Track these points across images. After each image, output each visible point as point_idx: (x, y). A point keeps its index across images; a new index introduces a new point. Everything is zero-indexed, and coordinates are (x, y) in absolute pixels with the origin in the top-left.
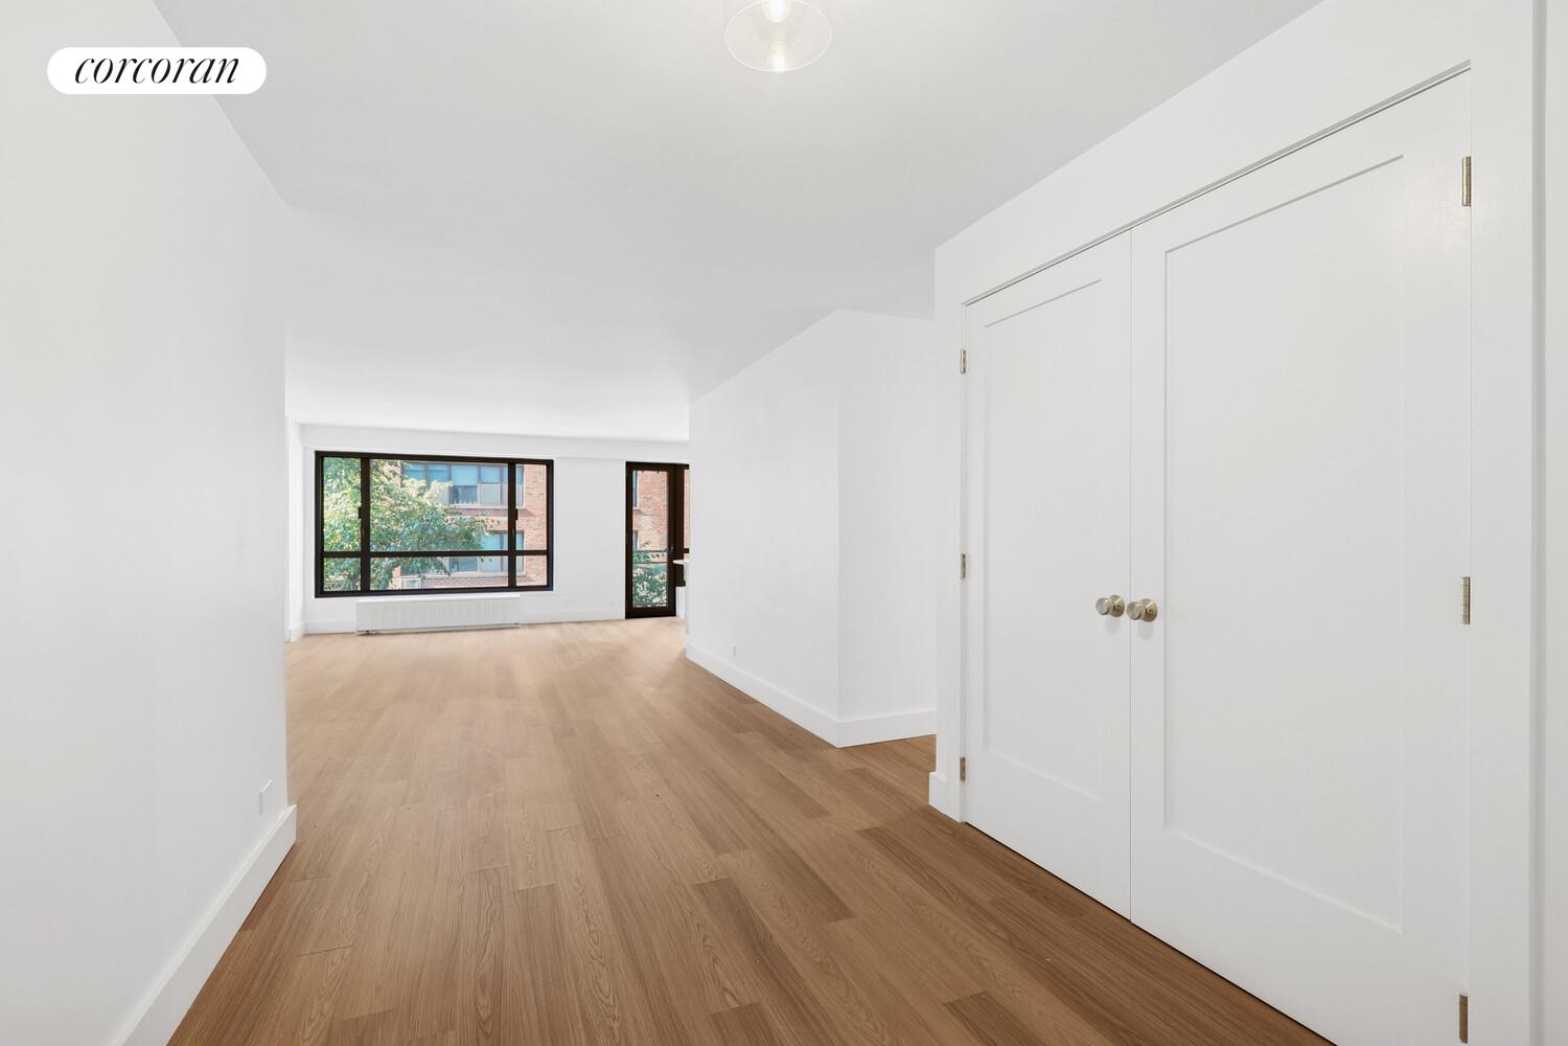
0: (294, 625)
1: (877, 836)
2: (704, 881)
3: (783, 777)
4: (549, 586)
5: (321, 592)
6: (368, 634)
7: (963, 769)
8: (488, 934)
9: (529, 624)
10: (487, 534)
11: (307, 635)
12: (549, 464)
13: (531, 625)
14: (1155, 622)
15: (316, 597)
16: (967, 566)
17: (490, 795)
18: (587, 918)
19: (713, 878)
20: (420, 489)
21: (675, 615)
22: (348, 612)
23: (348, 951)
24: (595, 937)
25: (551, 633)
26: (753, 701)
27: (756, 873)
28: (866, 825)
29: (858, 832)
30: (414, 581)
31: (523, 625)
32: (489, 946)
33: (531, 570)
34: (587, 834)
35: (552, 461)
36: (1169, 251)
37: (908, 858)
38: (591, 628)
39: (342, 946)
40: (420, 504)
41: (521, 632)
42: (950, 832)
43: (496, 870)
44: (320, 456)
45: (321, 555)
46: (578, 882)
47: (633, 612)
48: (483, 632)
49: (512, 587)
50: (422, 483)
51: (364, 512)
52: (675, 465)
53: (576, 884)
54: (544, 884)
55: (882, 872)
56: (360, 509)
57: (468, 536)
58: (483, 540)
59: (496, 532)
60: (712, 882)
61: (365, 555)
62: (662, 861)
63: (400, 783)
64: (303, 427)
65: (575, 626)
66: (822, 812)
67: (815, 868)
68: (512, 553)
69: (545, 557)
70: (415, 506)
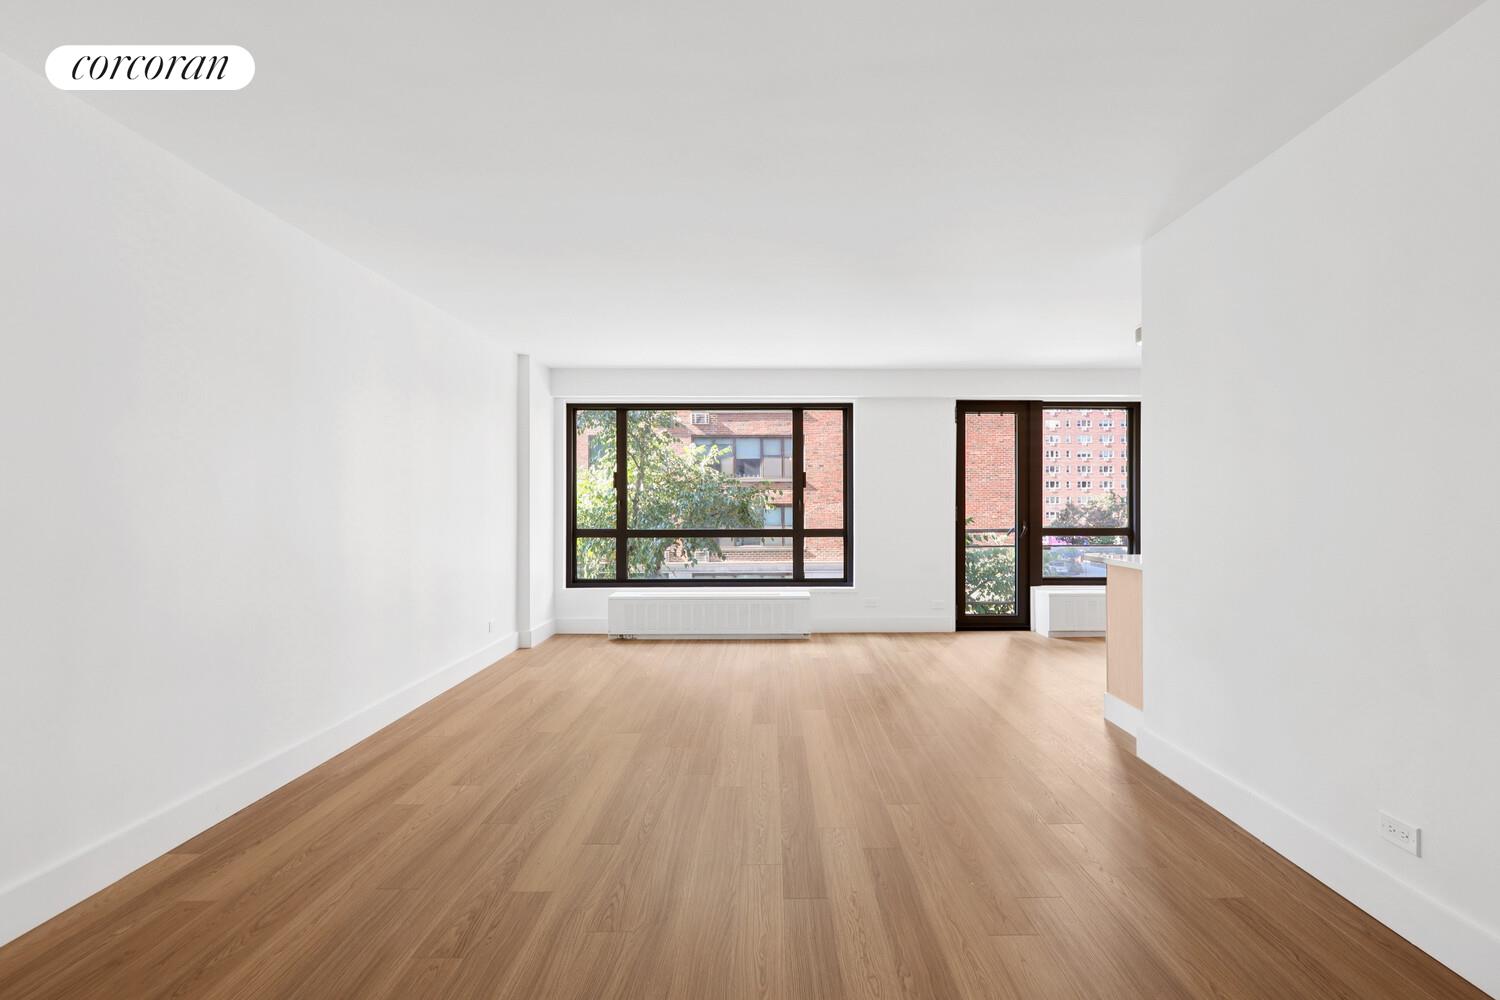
0: (539, 628)
4: (847, 580)
5: (573, 581)
6: (621, 639)
9: (822, 634)
10: (768, 508)
11: (557, 636)
12: (847, 409)
13: (826, 637)
15: (568, 586)
20: (700, 454)
21: (1028, 629)
22: (600, 607)
25: (851, 653)
31: (814, 635)
33: (823, 558)
35: (850, 406)
40: (696, 473)
44: (572, 409)
45: (573, 533)
47: (965, 624)
49: (799, 579)
51: (620, 480)
52: (1028, 403)
56: (615, 476)
57: (744, 510)
58: (766, 515)
59: (777, 505)
61: (622, 535)
64: (552, 372)
65: (885, 642)
68: (798, 533)
69: (842, 538)
70: (691, 475)
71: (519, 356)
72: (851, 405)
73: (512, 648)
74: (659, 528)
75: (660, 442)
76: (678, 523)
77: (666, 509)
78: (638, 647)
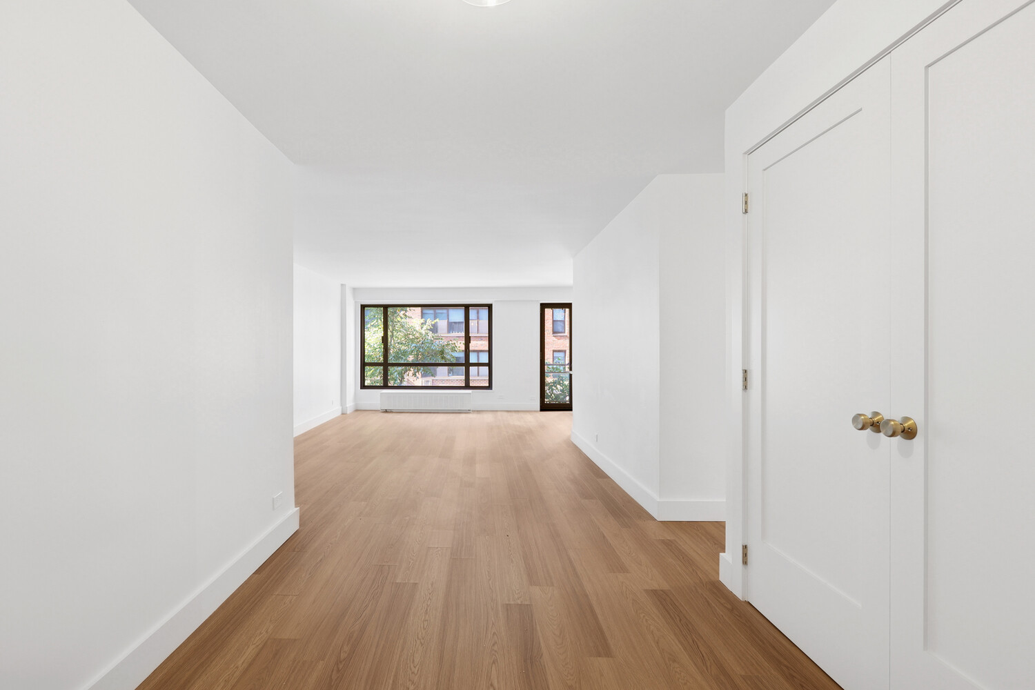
0: (350, 405)
1: (660, 597)
2: (512, 603)
3: (604, 537)
4: (490, 387)
5: (363, 386)
6: (386, 411)
7: (745, 555)
8: (367, 606)
9: (477, 411)
11: (357, 410)
12: (490, 307)
13: (479, 412)
14: (914, 440)
15: (360, 389)
16: (748, 379)
17: (407, 518)
18: (427, 610)
19: (519, 602)
20: (422, 324)
21: (572, 410)
22: (376, 398)
23: (295, 598)
24: (426, 623)
25: (488, 418)
26: (607, 477)
27: (552, 606)
28: (655, 586)
29: (646, 591)
30: (428, 381)
31: (473, 411)
32: (364, 614)
33: (478, 376)
34: (451, 554)
36: (929, 66)
37: (680, 620)
38: (515, 416)
39: (294, 594)
40: (421, 334)
41: (470, 416)
42: (729, 606)
43: (389, 566)
44: (363, 307)
45: (364, 365)
46: (432, 585)
47: (545, 407)
48: (448, 415)
49: (467, 386)
50: (422, 321)
51: (385, 339)
53: (430, 586)
54: (412, 581)
55: (652, 628)
56: (383, 337)
57: (442, 352)
60: (518, 604)
61: (386, 365)
62: (490, 582)
63: (363, 503)
64: (354, 289)
65: (505, 414)
66: (623, 569)
67: (598, 611)
68: (467, 364)
69: (487, 367)
70: (418, 335)
71: (342, 285)
72: (492, 305)
73: (339, 413)
74: (402, 362)
75: (402, 318)
76: (411, 359)
77: (405, 353)
78: (393, 414)
